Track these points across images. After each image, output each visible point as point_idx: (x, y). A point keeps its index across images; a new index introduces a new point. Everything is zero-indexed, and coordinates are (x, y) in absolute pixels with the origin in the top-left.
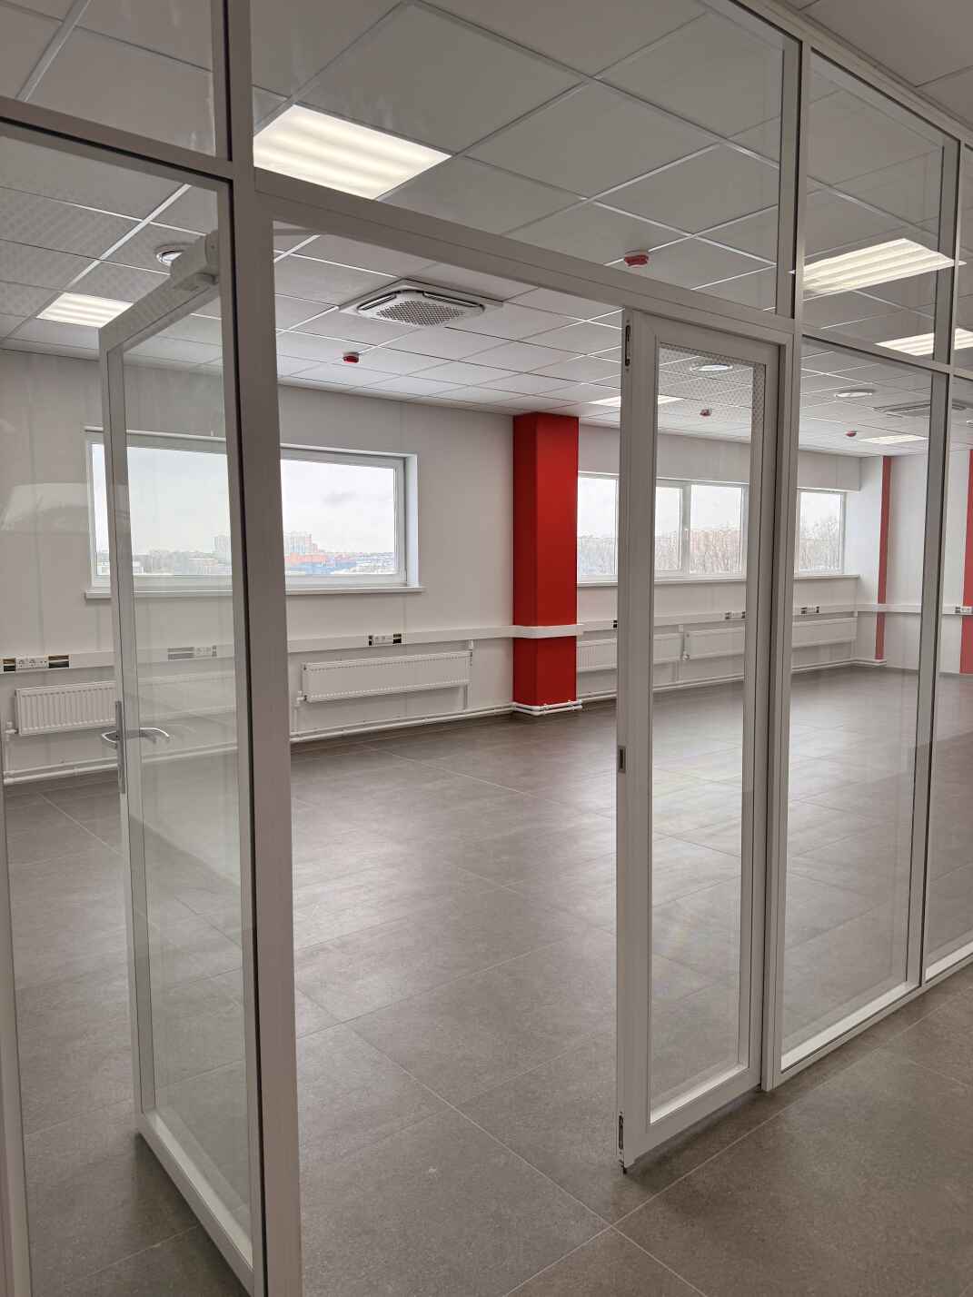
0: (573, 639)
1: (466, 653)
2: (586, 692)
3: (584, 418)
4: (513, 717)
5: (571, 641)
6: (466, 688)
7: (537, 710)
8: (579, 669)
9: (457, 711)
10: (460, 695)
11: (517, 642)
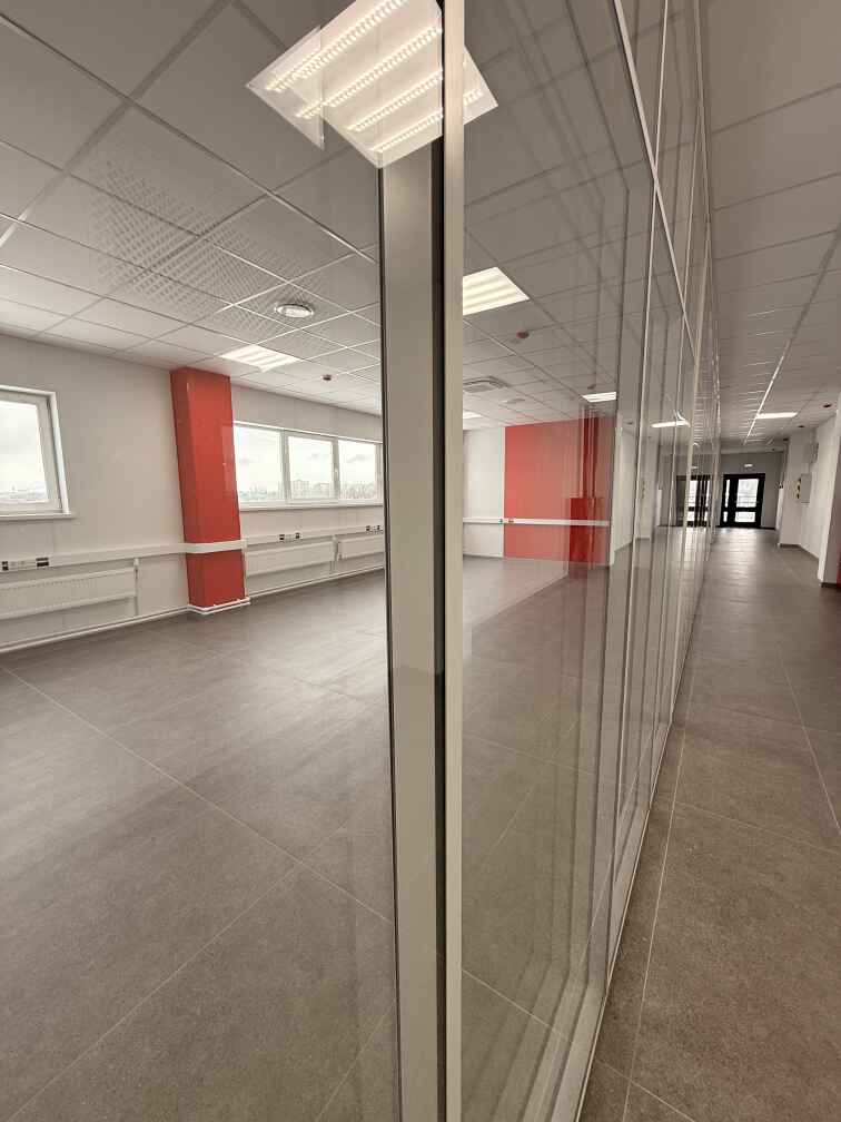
0: (239, 552)
1: (132, 569)
2: (252, 590)
3: (235, 376)
4: (190, 617)
5: (237, 555)
6: (136, 598)
7: (205, 611)
8: (249, 572)
9: (128, 618)
10: (131, 604)
11: (188, 556)
